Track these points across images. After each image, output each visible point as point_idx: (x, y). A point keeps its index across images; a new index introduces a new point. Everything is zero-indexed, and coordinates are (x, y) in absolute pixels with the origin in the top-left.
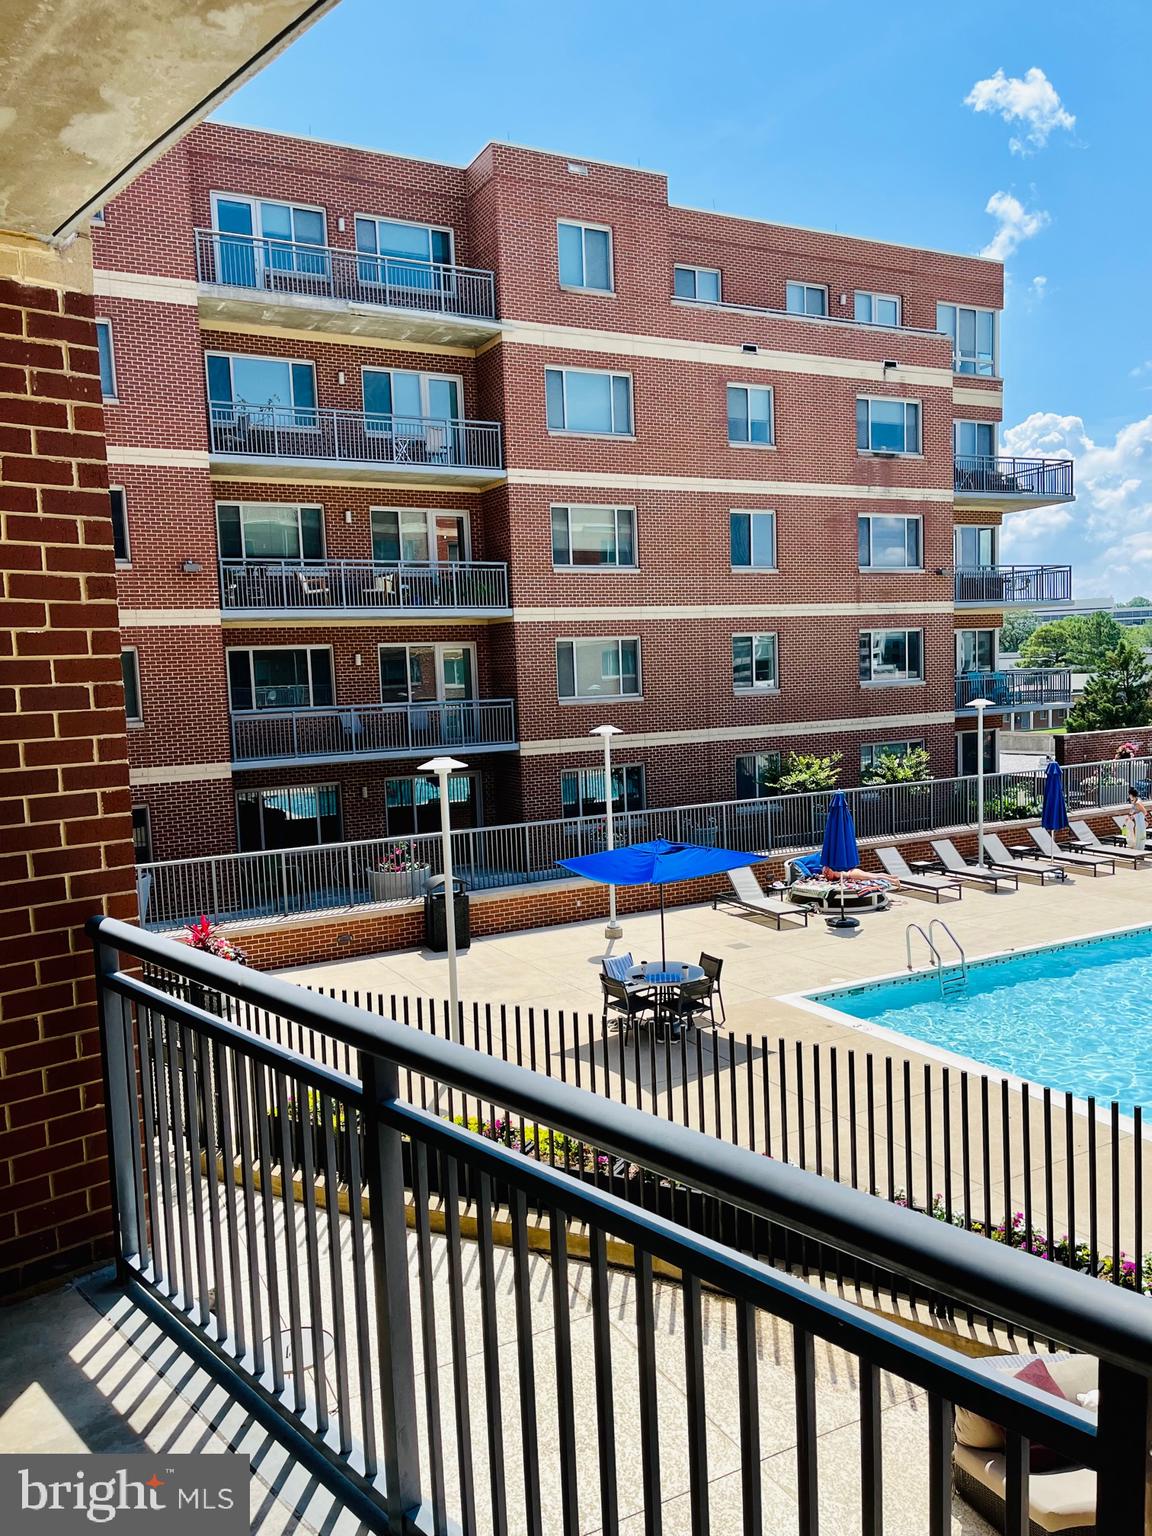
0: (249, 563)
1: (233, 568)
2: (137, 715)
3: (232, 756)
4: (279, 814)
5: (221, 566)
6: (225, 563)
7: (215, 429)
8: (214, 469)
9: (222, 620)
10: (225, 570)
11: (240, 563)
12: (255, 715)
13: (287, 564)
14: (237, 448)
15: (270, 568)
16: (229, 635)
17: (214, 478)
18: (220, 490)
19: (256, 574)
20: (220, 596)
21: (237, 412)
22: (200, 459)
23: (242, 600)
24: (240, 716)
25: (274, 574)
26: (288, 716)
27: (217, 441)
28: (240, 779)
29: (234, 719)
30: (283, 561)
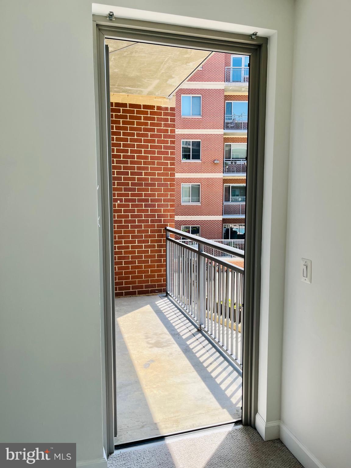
0: (232, 160)
1: (228, 162)
2: (199, 202)
3: (223, 214)
4: (236, 232)
5: (225, 161)
6: (226, 160)
7: (226, 123)
8: (225, 134)
9: (223, 176)
10: (225, 163)
11: (230, 160)
12: (230, 203)
13: (242, 160)
14: (232, 128)
15: (238, 161)
16: (225, 181)
17: (224, 137)
18: (226, 140)
19: (233, 163)
20: (223, 169)
21: (233, 118)
22: (221, 131)
23: (229, 171)
24: (226, 203)
25: (238, 163)
26: (239, 204)
27: (226, 126)
28: (224, 221)
29: (224, 204)
30: (241, 159)
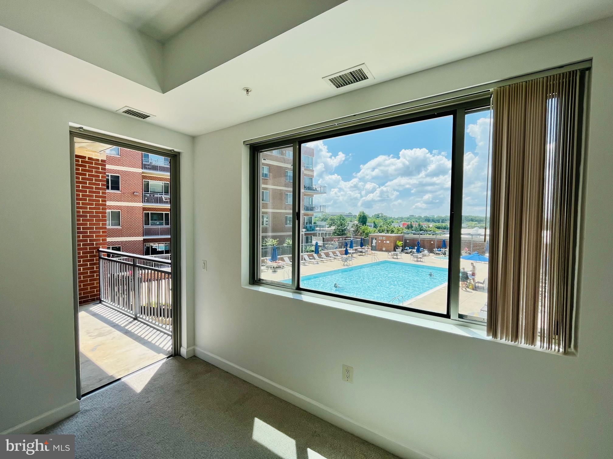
0: (150, 194)
1: (146, 194)
2: (120, 225)
3: (143, 235)
4: (156, 249)
5: (144, 194)
6: (144, 193)
7: (144, 164)
8: (143, 173)
9: (143, 206)
10: (144, 195)
11: (149, 193)
12: (150, 226)
13: (159, 194)
14: (150, 169)
15: (155, 195)
16: (144, 209)
17: (143, 174)
18: (144, 177)
19: (152, 196)
20: (143, 200)
21: (150, 161)
22: (140, 171)
23: (148, 201)
24: (145, 227)
25: (156, 196)
26: (158, 227)
27: (144, 167)
28: (145, 241)
29: (144, 227)
30: (158, 193)
